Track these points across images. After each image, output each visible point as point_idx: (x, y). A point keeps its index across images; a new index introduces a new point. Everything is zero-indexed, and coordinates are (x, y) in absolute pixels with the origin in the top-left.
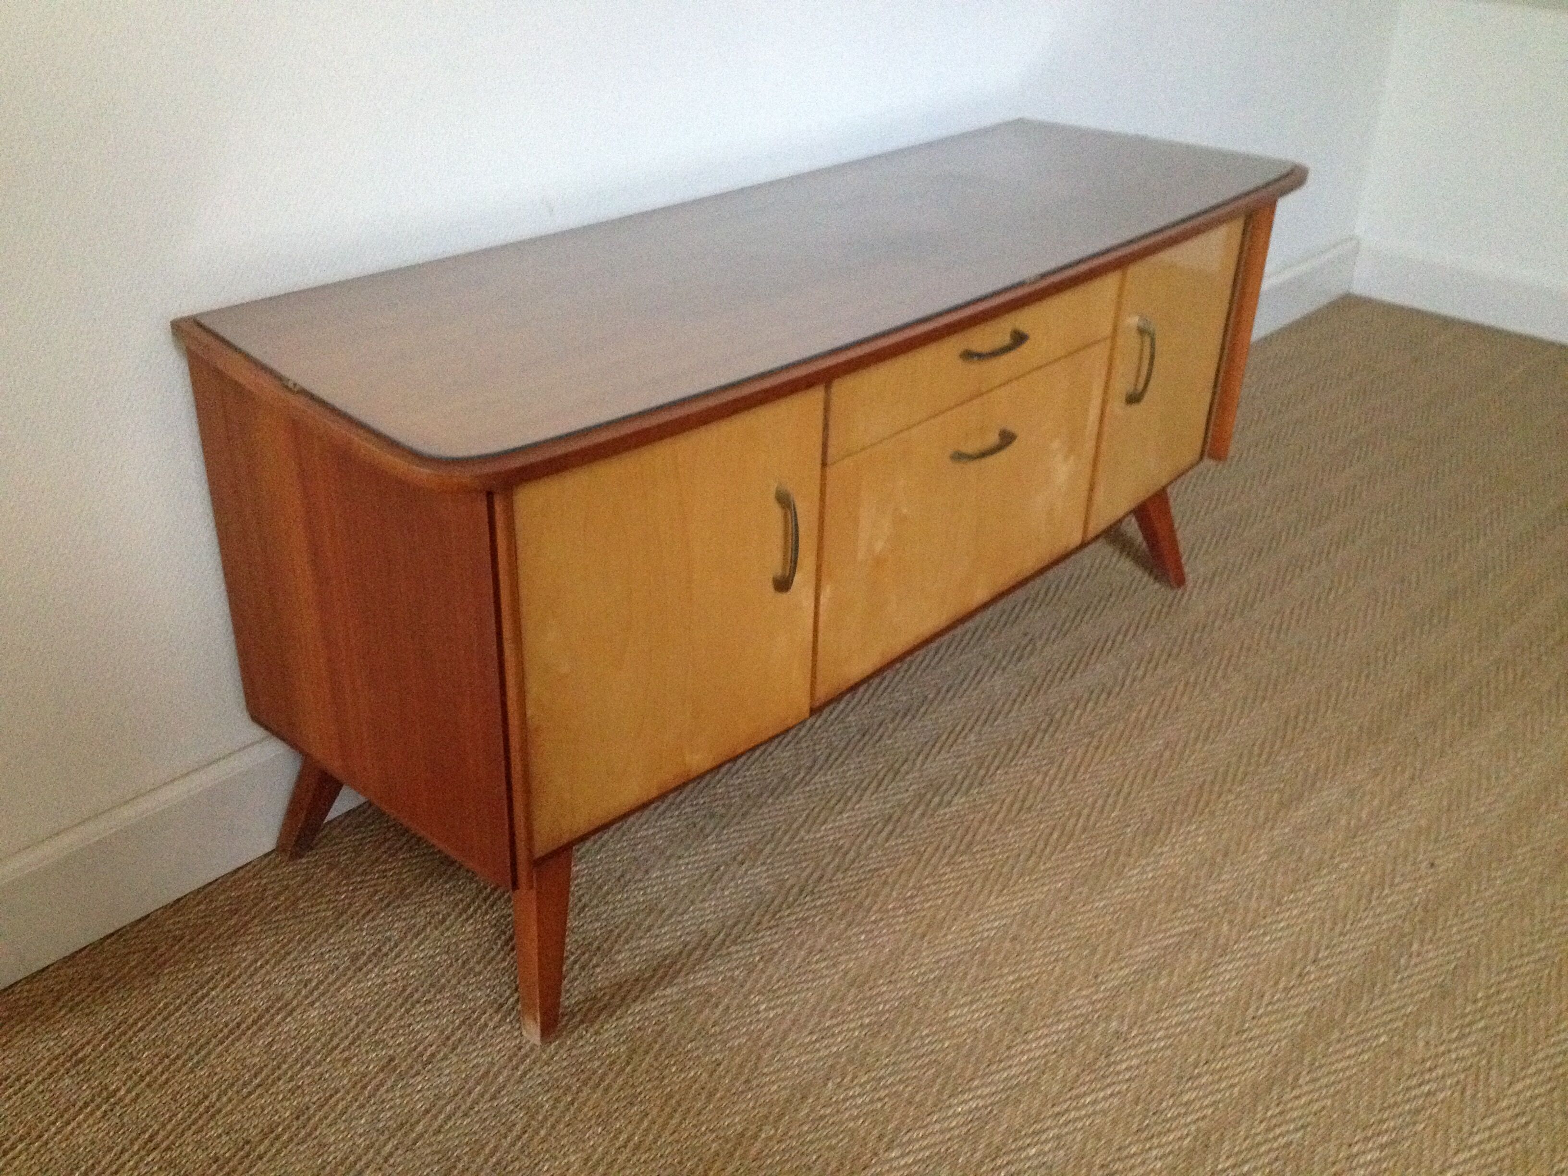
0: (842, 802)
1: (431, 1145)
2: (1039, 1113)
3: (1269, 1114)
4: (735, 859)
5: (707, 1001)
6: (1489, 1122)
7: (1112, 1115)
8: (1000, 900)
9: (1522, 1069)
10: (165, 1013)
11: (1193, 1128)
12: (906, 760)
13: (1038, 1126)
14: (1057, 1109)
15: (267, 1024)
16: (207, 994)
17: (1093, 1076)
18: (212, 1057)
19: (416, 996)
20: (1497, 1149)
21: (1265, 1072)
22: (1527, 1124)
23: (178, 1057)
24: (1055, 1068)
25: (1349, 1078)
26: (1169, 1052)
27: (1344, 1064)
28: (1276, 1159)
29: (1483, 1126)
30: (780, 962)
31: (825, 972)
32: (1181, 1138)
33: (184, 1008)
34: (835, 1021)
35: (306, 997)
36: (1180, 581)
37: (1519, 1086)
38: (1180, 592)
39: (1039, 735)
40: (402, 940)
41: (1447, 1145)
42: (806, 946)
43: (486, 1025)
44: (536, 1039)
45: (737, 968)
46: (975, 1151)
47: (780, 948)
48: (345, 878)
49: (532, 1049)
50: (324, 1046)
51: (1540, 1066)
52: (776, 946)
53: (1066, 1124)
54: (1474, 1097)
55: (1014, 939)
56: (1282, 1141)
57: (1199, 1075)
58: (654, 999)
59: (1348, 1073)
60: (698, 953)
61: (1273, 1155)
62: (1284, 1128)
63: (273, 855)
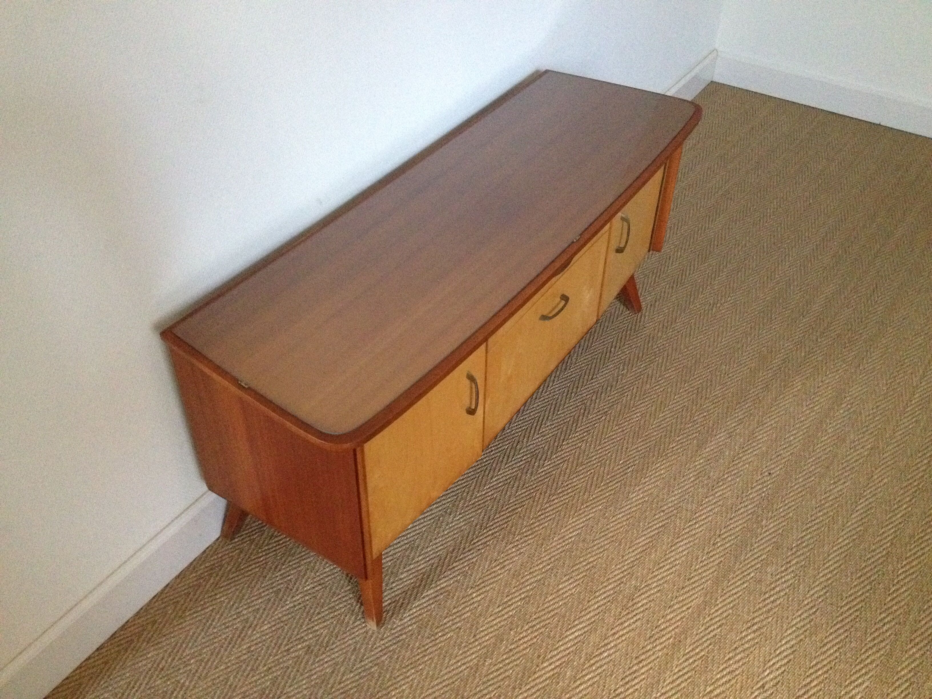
0: (492, 471)
1: (339, 690)
2: (605, 635)
3: (705, 621)
4: (446, 512)
5: (449, 595)
6: (800, 613)
7: (638, 631)
8: (574, 520)
9: (813, 583)
10: (194, 638)
11: (673, 633)
12: (519, 442)
13: (606, 641)
14: (614, 631)
15: (245, 636)
16: (211, 624)
17: (627, 611)
18: (224, 658)
19: (312, 611)
20: (804, 626)
21: (702, 598)
22: (816, 611)
23: (209, 660)
24: (610, 610)
25: (738, 598)
26: (659, 594)
27: (736, 590)
28: (710, 644)
29: (797, 614)
30: (478, 570)
31: (499, 572)
32: (669, 639)
33: (203, 634)
34: (508, 598)
35: (260, 619)
36: (640, 309)
37: (812, 592)
38: (640, 314)
39: (581, 418)
40: (296, 580)
41: (782, 626)
42: (489, 558)
43: (348, 622)
44: (375, 628)
45: (459, 575)
46: (580, 658)
47: (477, 561)
48: (260, 548)
49: (373, 633)
50: (276, 644)
51: (821, 580)
52: (474, 560)
53: (618, 638)
54: (793, 600)
55: (584, 541)
56: (712, 634)
57: (674, 605)
58: (424, 598)
59: (738, 595)
60: (439, 569)
61: (709, 642)
62: (712, 628)
63: (220, 540)
